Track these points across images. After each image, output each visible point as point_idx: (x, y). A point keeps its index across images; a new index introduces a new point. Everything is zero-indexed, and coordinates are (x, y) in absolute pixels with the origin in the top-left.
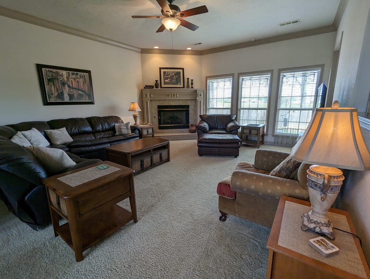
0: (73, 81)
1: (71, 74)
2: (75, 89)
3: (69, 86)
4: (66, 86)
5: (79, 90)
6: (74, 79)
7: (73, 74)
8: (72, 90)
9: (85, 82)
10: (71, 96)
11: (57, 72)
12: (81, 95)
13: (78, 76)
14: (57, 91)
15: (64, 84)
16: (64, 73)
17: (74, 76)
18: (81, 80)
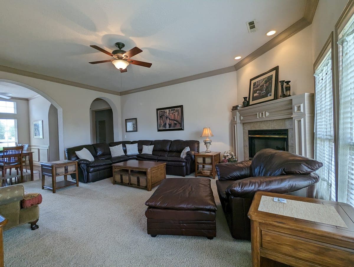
0: (172, 115)
1: (171, 111)
2: (172, 120)
3: (169, 119)
4: (168, 119)
5: (175, 120)
6: (172, 113)
7: (172, 110)
8: (171, 121)
9: (178, 115)
10: (170, 125)
11: (164, 111)
12: (175, 124)
13: (175, 111)
14: (164, 122)
15: (167, 118)
16: (167, 111)
17: (172, 112)
18: (176, 114)
